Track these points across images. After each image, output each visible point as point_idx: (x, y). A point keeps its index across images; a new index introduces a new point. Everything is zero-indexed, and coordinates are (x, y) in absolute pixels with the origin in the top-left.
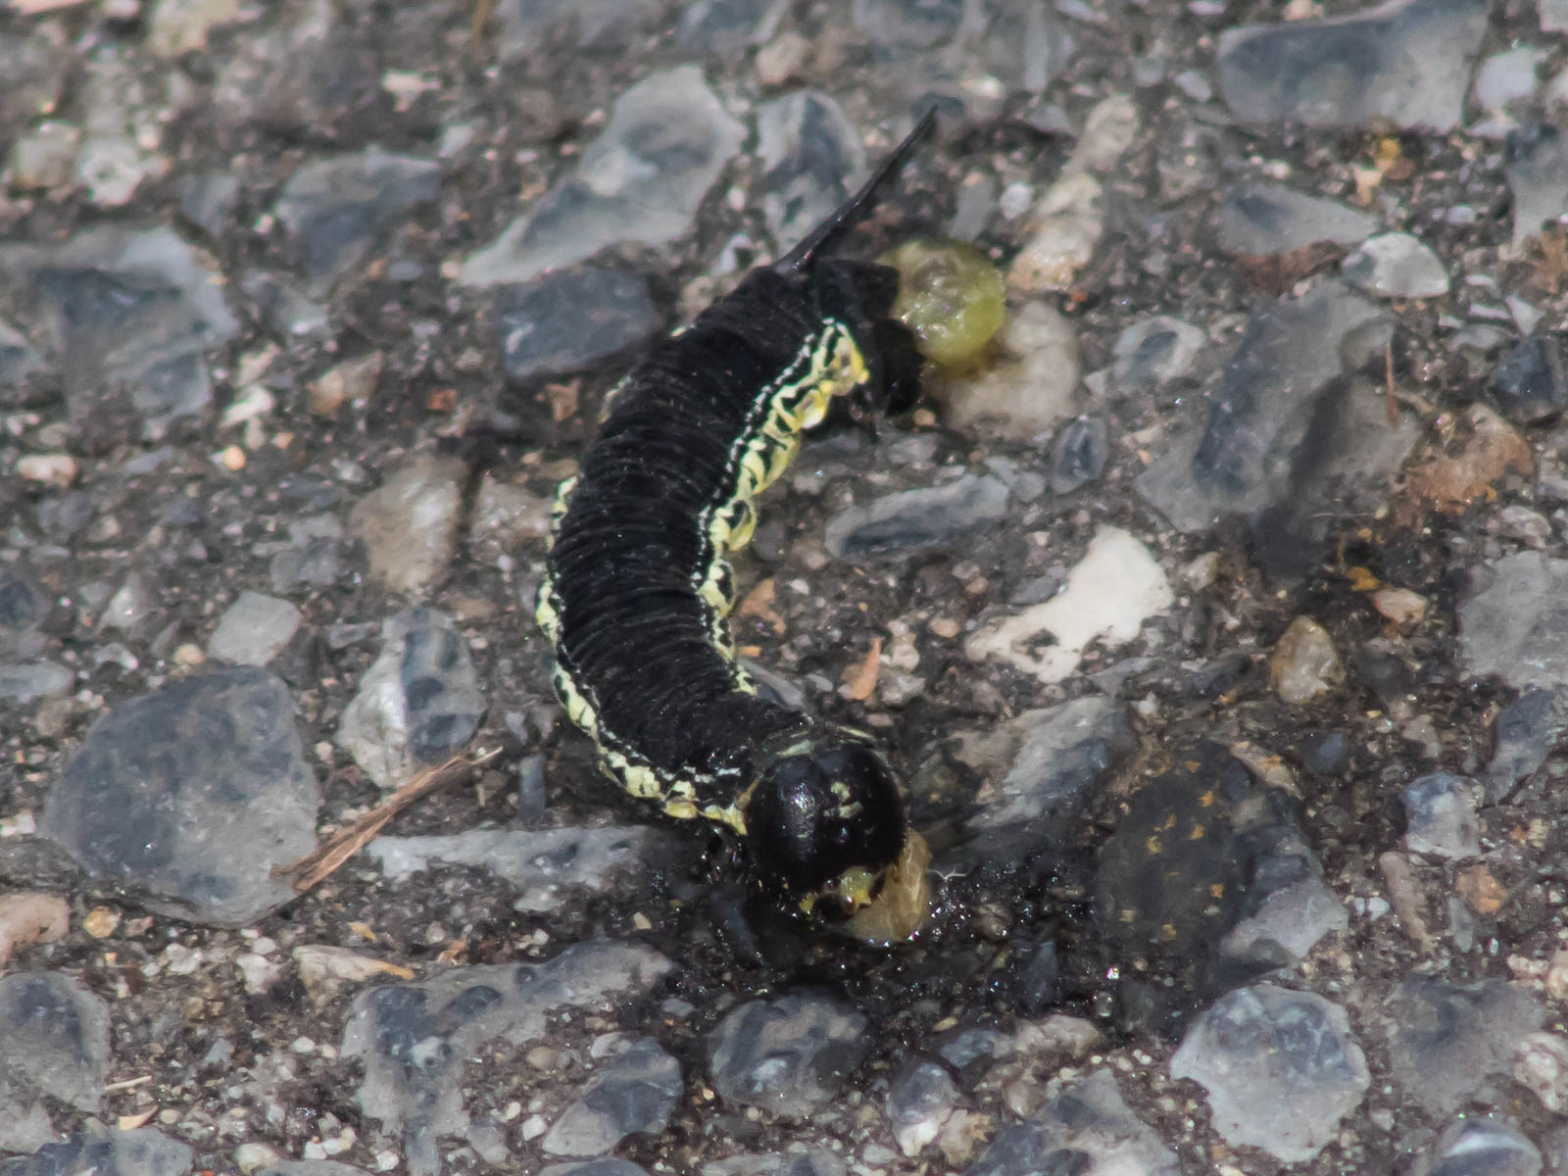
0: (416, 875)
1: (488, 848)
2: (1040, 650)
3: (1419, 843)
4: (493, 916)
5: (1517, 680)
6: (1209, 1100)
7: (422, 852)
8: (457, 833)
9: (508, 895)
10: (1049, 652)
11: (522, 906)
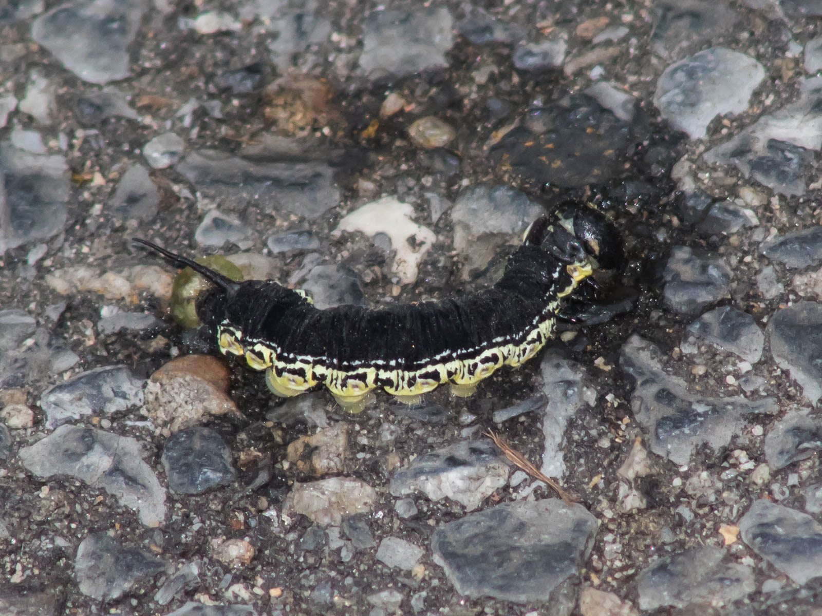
0: (566, 459)
1: (557, 422)
2: (418, 241)
3: (558, 60)
4: (596, 417)
5: (448, 45)
6: (723, 114)
7: (553, 453)
8: (544, 438)
9: (586, 409)
10: (419, 238)
11: (593, 403)
